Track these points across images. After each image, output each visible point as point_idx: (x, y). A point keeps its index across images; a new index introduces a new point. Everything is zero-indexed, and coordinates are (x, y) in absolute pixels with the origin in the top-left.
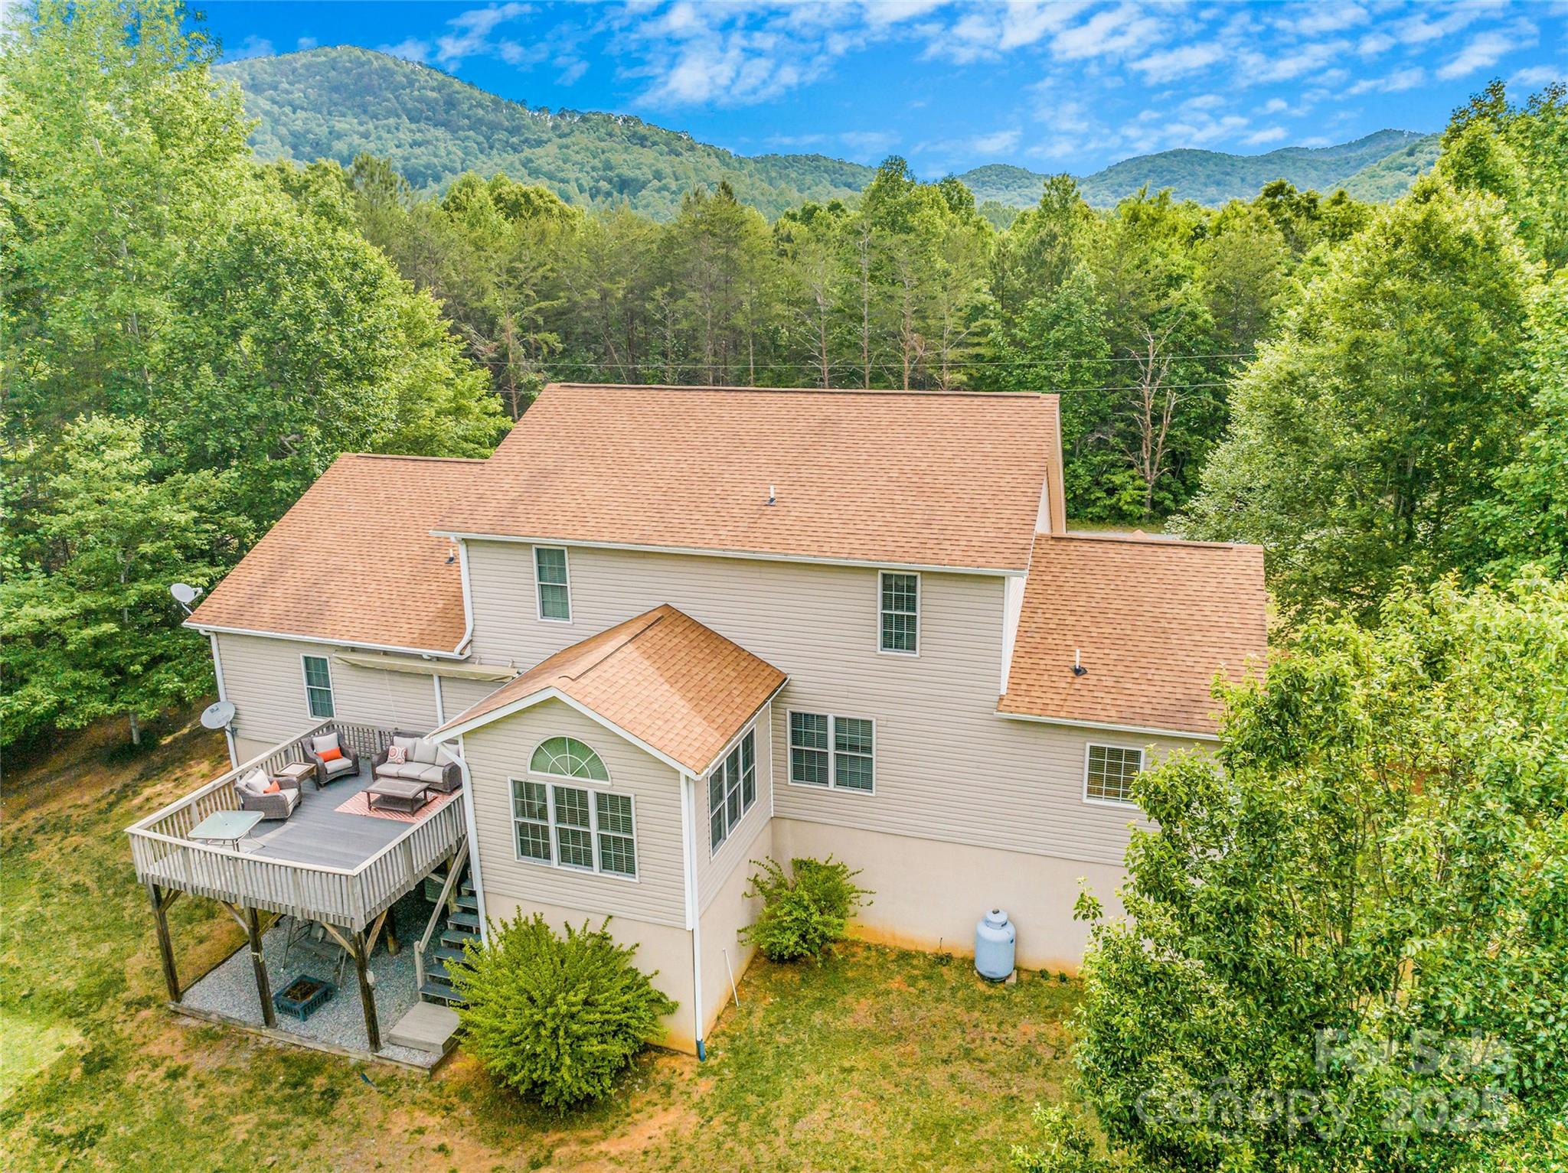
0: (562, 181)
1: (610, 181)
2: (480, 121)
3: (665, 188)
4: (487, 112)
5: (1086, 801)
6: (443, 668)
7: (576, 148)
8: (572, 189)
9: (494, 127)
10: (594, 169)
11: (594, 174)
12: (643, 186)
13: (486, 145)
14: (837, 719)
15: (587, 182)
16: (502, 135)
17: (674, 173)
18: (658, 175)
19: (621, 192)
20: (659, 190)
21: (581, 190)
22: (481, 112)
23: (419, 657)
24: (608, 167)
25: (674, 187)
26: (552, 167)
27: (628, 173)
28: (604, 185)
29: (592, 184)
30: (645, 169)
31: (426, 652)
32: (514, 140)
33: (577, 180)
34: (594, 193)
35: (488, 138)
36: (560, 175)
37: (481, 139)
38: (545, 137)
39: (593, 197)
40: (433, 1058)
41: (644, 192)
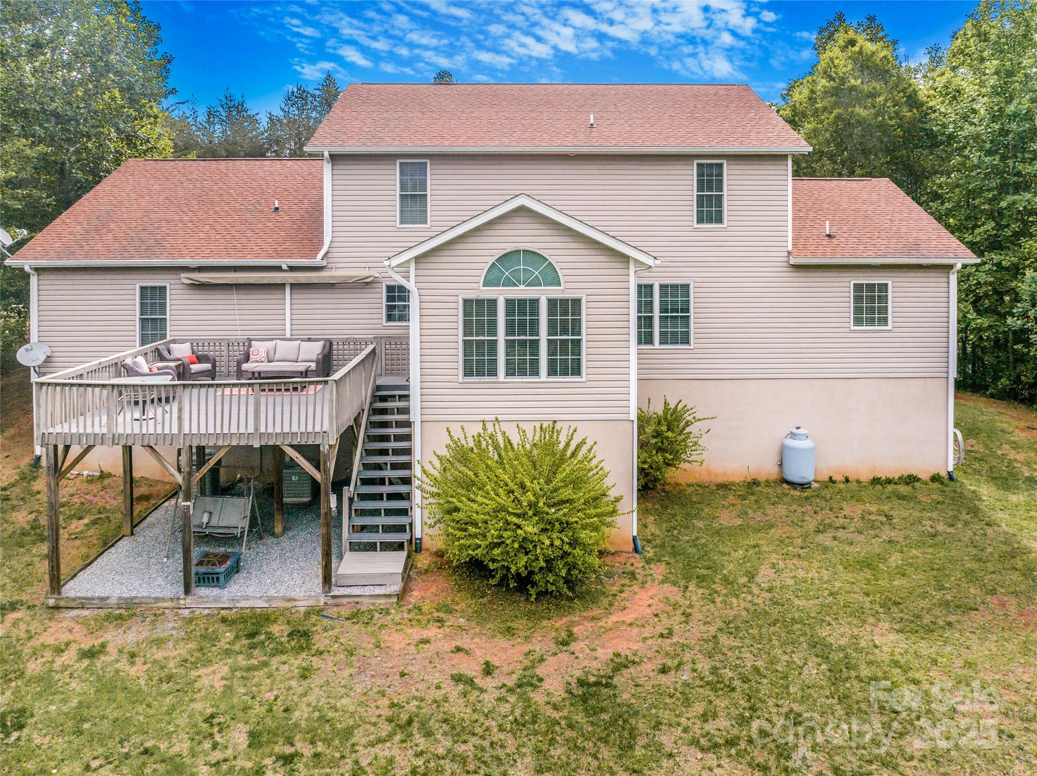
5: (853, 328)
6: (302, 277)
14: (661, 286)
23: (278, 269)
31: (284, 263)
40: (395, 587)
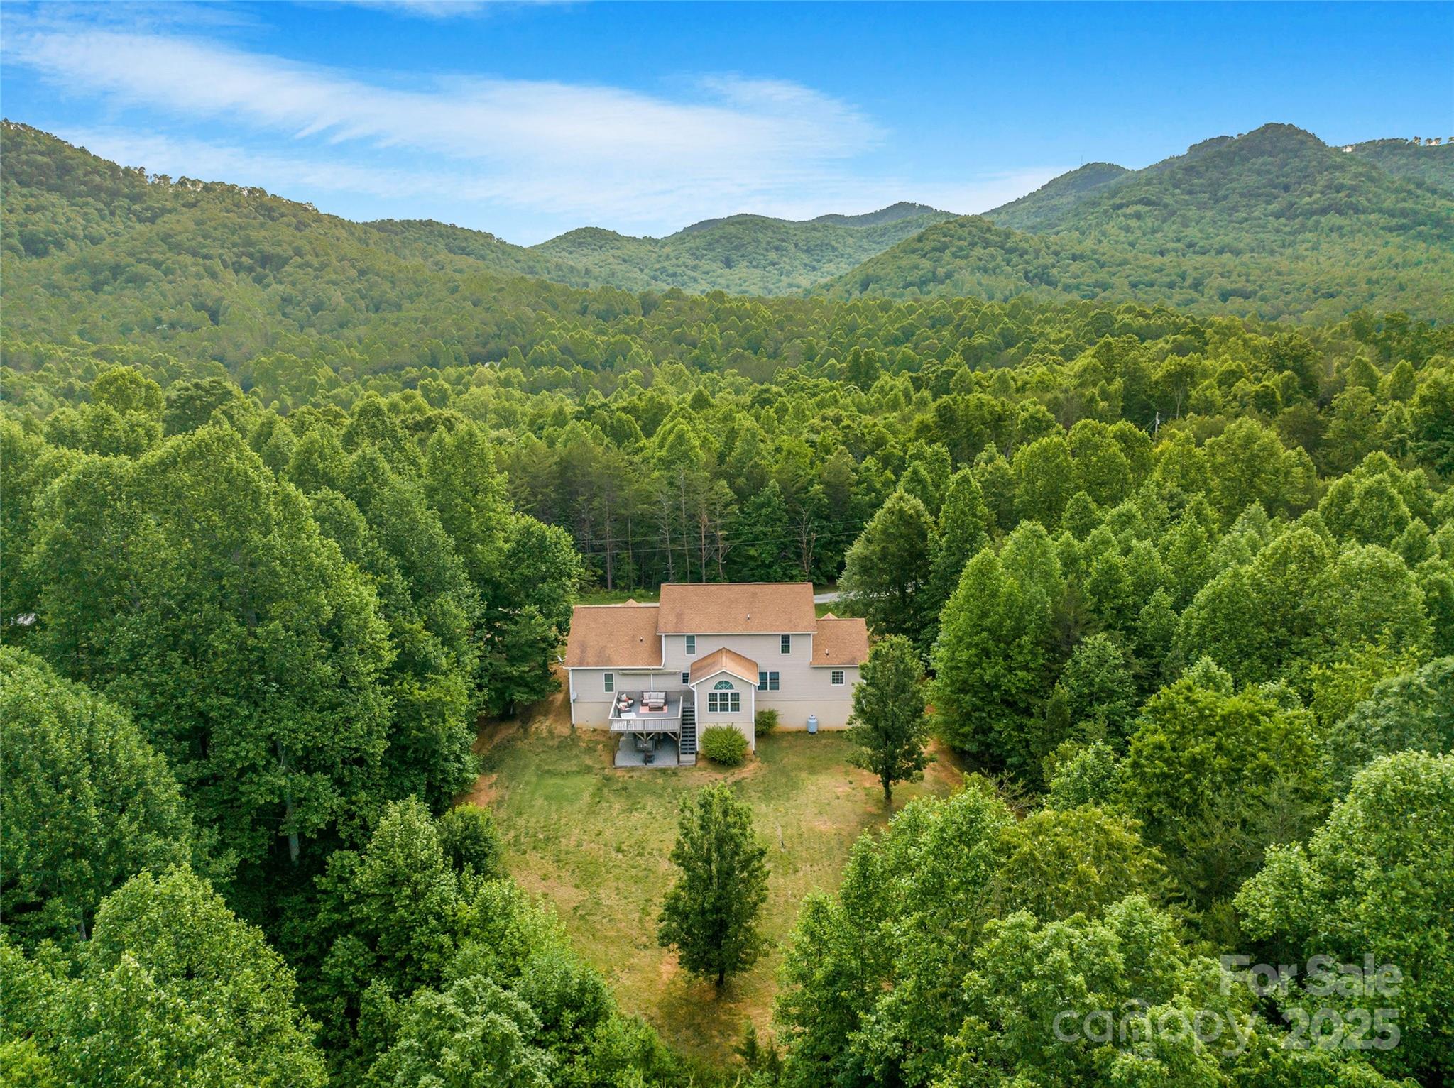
0: (206, 257)
1: (251, 256)
2: (99, 188)
3: (308, 265)
4: (105, 179)
5: (832, 685)
6: (657, 671)
7: (213, 224)
8: (219, 267)
9: (114, 194)
10: (234, 245)
11: (235, 249)
12: (285, 261)
13: (107, 212)
15: (229, 257)
16: (125, 202)
17: (314, 249)
18: (298, 252)
19: (263, 267)
20: (300, 266)
21: (226, 266)
22: (98, 179)
24: (248, 243)
25: (316, 262)
26: (193, 243)
27: (267, 248)
28: (246, 260)
29: (235, 259)
30: (286, 246)
31: (651, 668)
32: (137, 207)
33: (220, 256)
34: (238, 267)
35: (107, 205)
36: (204, 251)
37: (100, 205)
38: (169, 205)
39: (237, 272)
40: (694, 763)
41: (287, 268)
